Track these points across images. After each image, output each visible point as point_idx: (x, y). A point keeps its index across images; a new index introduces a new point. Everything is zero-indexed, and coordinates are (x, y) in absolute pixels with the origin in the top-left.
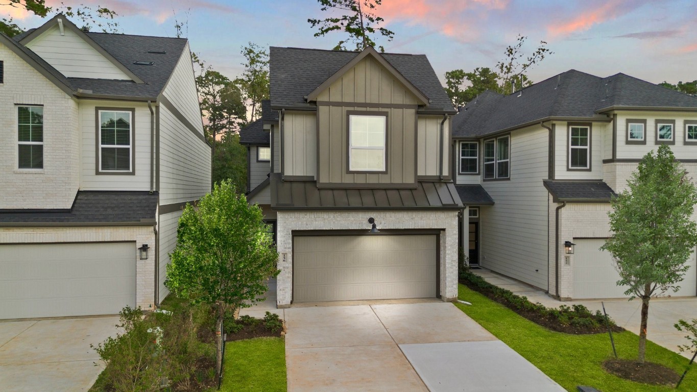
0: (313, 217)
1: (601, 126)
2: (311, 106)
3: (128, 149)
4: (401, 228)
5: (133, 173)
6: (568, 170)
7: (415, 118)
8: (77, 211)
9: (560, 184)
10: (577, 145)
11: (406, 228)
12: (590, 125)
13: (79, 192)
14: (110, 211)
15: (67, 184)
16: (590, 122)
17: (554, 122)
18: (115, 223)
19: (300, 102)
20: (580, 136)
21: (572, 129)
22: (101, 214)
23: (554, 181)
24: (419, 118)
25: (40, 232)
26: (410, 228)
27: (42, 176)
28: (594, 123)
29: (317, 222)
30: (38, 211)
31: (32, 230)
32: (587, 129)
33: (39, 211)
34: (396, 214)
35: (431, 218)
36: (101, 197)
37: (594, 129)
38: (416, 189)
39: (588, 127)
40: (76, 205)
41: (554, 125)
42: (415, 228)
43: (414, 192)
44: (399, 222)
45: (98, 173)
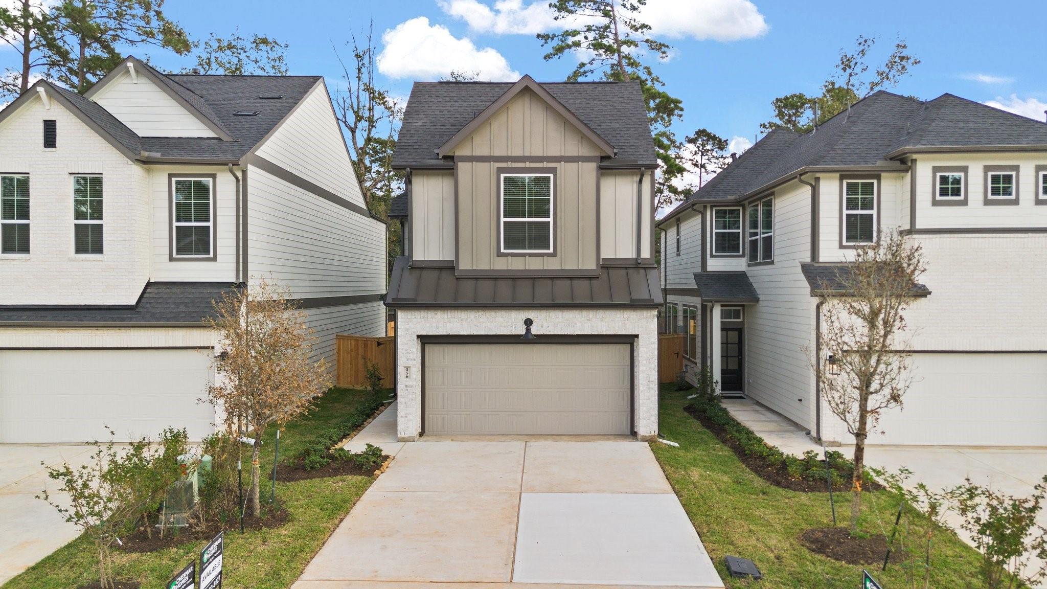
0: (446, 317)
1: (896, 179)
2: (446, 163)
3: (208, 227)
4: (572, 333)
5: (214, 259)
6: (842, 247)
7: (597, 174)
8: (143, 307)
9: (826, 268)
10: (856, 208)
11: (579, 333)
12: (878, 178)
13: (149, 284)
14: (182, 308)
15: (130, 273)
16: (879, 173)
17: (818, 175)
18: (188, 323)
19: (432, 159)
20: (861, 195)
21: (848, 184)
22: (171, 312)
23: (817, 265)
24: (602, 175)
25: (100, 335)
26: (586, 333)
27: (101, 263)
28: (883, 175)
29: (451, 325)
30: (96, 307)
31: (90, 331)
32: (873, 184)
33: (98, 307)
34: (564, 313)
35: (617, 319)
36: (175, 290)
37: (884, 183)
38: (598, 278)
39: (875, 181)
40: (143, 301)
41: (817, 179)
42: (593, 333)
43: (594, 282)
44: (569, 325)
45: (171, 259)
